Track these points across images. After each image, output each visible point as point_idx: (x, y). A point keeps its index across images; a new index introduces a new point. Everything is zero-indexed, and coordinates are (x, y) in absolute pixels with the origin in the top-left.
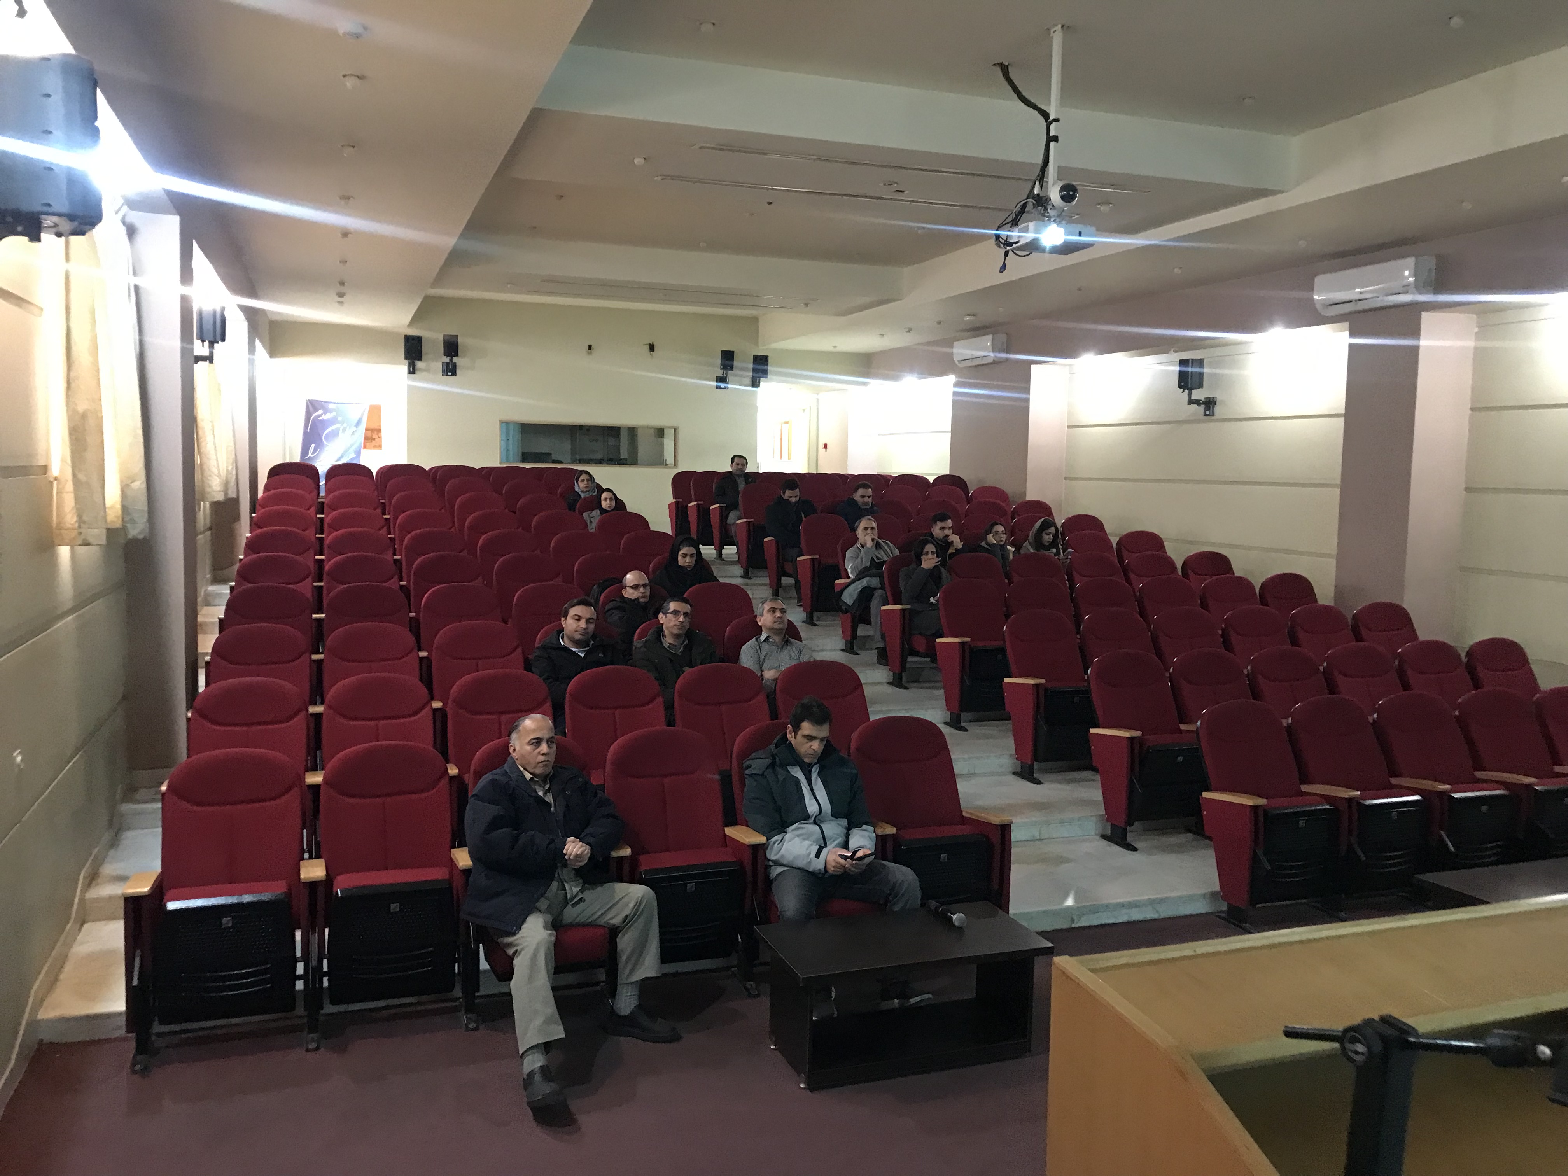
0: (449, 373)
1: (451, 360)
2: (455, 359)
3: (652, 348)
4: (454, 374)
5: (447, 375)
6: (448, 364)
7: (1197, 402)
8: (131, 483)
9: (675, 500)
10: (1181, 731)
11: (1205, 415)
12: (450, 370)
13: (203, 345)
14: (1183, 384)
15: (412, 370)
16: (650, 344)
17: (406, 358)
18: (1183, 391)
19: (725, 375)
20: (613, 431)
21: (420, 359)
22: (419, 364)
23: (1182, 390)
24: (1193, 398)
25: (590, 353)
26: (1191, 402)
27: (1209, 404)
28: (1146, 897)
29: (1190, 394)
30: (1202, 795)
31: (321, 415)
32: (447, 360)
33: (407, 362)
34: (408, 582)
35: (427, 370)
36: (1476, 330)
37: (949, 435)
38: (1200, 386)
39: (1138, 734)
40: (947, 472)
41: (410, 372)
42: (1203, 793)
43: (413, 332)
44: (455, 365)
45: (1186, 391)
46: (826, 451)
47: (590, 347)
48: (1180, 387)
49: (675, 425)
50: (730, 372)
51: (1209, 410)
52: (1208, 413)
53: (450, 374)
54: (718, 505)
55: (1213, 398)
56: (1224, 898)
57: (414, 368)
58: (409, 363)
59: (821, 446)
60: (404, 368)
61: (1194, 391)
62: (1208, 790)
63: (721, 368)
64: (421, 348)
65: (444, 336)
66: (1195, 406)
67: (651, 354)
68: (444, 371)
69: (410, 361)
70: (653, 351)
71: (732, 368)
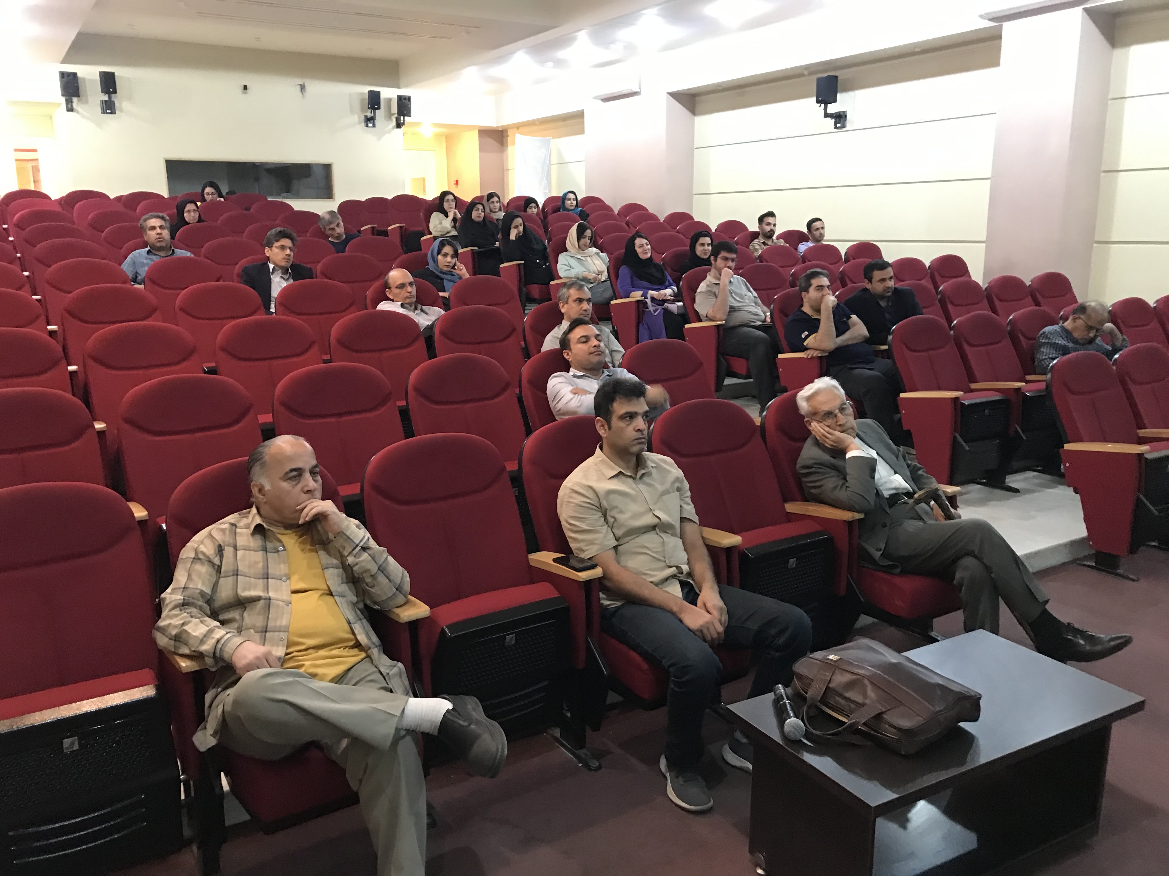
1: (110, 97)
2: (113, 97)
3: (303, 88)
4: (113, 112)
5: (107, 113)
6: (106, 101)
7: (831, 116)
11: (836, 127)
12: (109, 107)
14: (820, 99)
15: (70, 108)
16: (301, 85)
17: (63, 95)
18: (820, 106)
19: (372, 115)
21: (77, 95)
22: (77, 101)
23: (819, 104)
24: (828, 112)
25: (246, 93)
26: (827, 115)
27: (840, 118)
29: (825, 108)
32: (106, 98)
33: (63, 98)
35: (86, 107)
38: (835, 101)
39: (956, 394)
41: (68, 110)
42: (1064, 445)
43: (68, 70)
44: (113, 103)
45: (823, 105)
47: (245, 87)
48: (818, 102)
50: (376, 112)
51: (840, 123)
52: (839, 125)
53: (110, 111)
55: (844, 112)
57: (72, 106)
58: (66, 100)
59: (453, 182)
60: (62, 105)
61: (828, 105)
62: (1068, 442)
63: (369, 108)
64: (78, 84)
65: (100, 72)
66: (829, 118)
67: (303, 94)
68: (102, 108)
69: (67, 98)
70: (305, 91)
71: (379, 108)
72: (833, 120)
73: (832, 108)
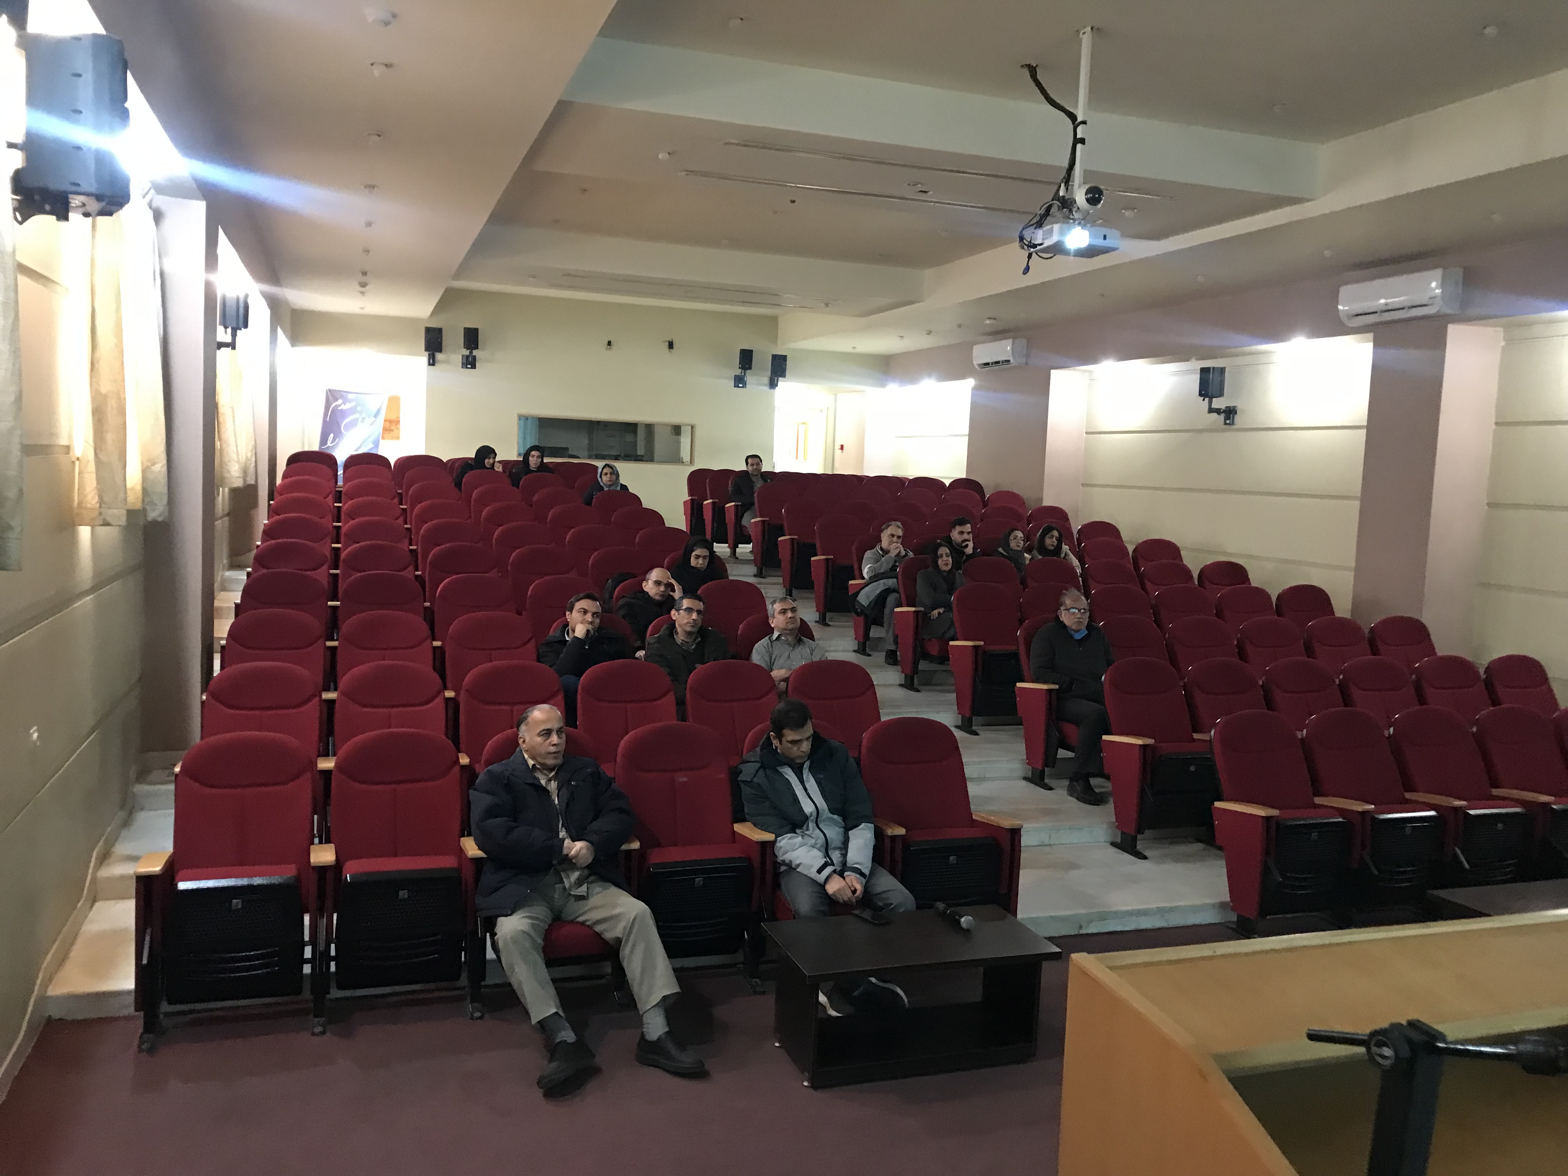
0: (468, 366)
1: (471, 353)
2: (475, 352)
3: (671, 345)
4: (474, 367)
5: (467, 368)
6: (467, 357)
7: (1218, 411)
8: (152, 465)
9: (690, 498)
10: (1194, 740)
11: (1226, 424)
12: (470, 363)
13: (226, 332)
14: (1203, 392)
15: (432, 362)
16: (669, 342)
17: (427, 349)
18: (1204, 400)
19: (743, 374)
20: (631, 428)
21: (440, 351)
22: (439, 356)
23: (1202, 398)
24: (1213, 406)
25: (610, 349)
26: (1211, 410)
27: (1230, 413)
28: (1154, 906)
29: (1210, 403)
30: (1214, 804)
31: (340, 405)
32: (467, 352)
33: (427, 353)
34: (424, 572)
35: (447, 362)
36: (1503, 343)
37: (967, 438)
38: (1221, 394)
39: (1150, 741)
40: (963, 475)
41: (430, 364)
42: (1215, 803)
43: (433, 325)
44: (474, 358)
45: (1207, 399)
46: (842, 452)
47: (609, 343)
48: (1200, 395)
49: (693, 422)
50: (748, 371)
51: (1229, 419)
52: (1228, 422)
53: (470, 366)
54: (733, 503)
55: (1234, 407)
56: (1233, 909)
57: (434, 361)
58: (429, 355)
59: (838, 447)
60: (424, 359)
61: (1214, 399)
62: (1219, 800)
63: (739, 368)
64: (441, 340)
65: (465, 328)
66: (1215, 415)
67: (670, 352)
68: (463, 364)
69: (430, 353)
70: (672, 348)
71: (750, 368)
72: (1223, 416)
73: (1218, 403)
